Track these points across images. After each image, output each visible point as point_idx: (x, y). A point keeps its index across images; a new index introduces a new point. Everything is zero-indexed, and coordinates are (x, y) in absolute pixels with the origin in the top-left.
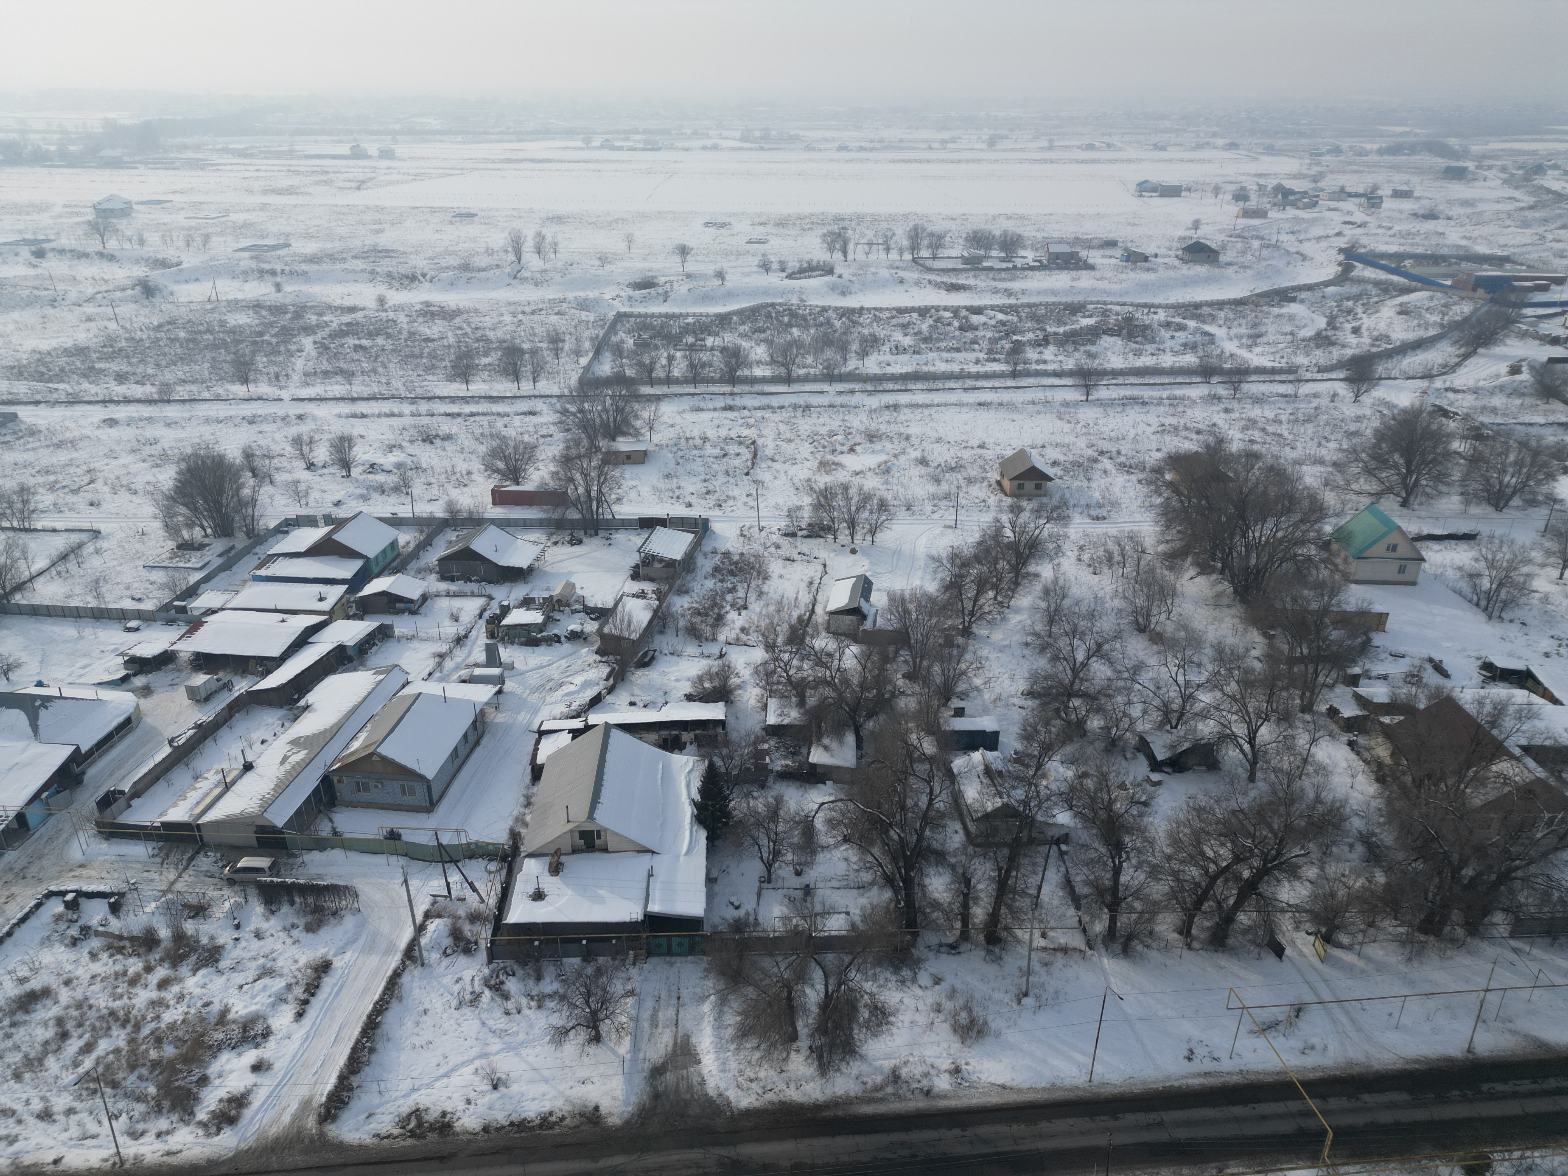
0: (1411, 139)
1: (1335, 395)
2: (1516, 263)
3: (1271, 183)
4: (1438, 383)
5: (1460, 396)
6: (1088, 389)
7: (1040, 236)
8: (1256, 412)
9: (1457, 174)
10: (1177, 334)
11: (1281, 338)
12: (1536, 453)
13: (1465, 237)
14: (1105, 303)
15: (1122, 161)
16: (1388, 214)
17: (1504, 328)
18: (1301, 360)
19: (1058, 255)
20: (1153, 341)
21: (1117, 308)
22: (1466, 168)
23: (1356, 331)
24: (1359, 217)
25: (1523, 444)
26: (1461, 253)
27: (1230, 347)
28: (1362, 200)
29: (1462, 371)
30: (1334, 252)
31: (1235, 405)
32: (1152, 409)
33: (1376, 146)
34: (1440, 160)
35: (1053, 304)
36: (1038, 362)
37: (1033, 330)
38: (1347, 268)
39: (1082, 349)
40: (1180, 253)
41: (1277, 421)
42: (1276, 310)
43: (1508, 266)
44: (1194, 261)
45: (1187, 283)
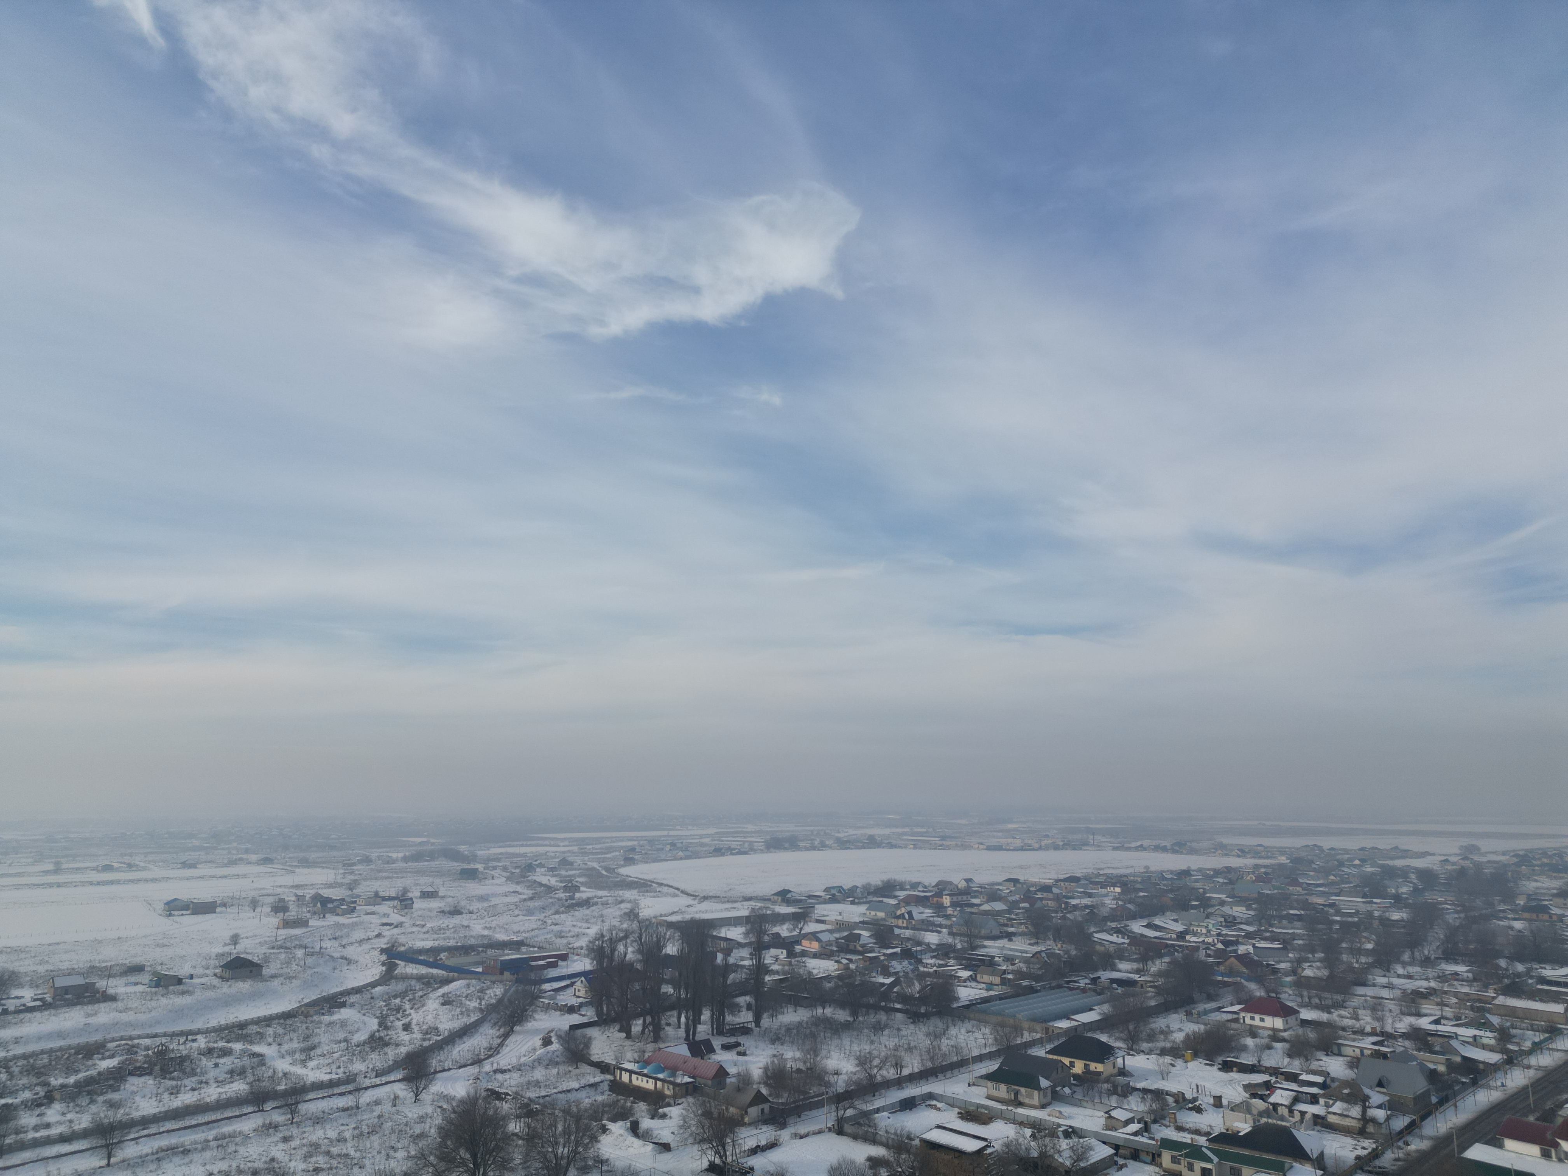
0: (430, 847)
1: (396, 1098)
2: (528, 945)
3: (309, 893)
4: (487, 1067)
5: (507, 1076)
6: (109, 1150)
7: (41, 969)
8: (317, 1134)
9: (470, 875)
10: (222, 1061)
11: (335, 1047)
12: (578, 1118)
13: (486, 928)
14: (131, 1038)
15: (146, 881)
16: (420, 913)
17: (531, 1004)
18: (358, 1066)
19: (66, 990)
20: (193, 1073)
21: (147, 1041)
22: (477, 869)
23: (407, 1027)
24: (395, 918)
25: (567, 1112)
26: (486, 942)
27: (283, 1065)
28: (396, 902)
29: (505, 1050)
30: (376, 953)
31: (294, 1131)
32: (196, 1157)
33: (401, 855)
34: (456, 864)
35: (61, 1049)
36: (36, 1128)
37: (29, 1088)
38: (390, 967)
39: (101, 1099)
40: (218, 971)
41: (341, 1140)
42: (327, 1018)
43: (524, 949)
44: (236, 978)
45: (228, 1002)
